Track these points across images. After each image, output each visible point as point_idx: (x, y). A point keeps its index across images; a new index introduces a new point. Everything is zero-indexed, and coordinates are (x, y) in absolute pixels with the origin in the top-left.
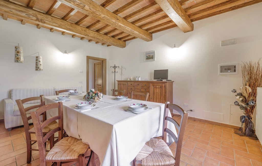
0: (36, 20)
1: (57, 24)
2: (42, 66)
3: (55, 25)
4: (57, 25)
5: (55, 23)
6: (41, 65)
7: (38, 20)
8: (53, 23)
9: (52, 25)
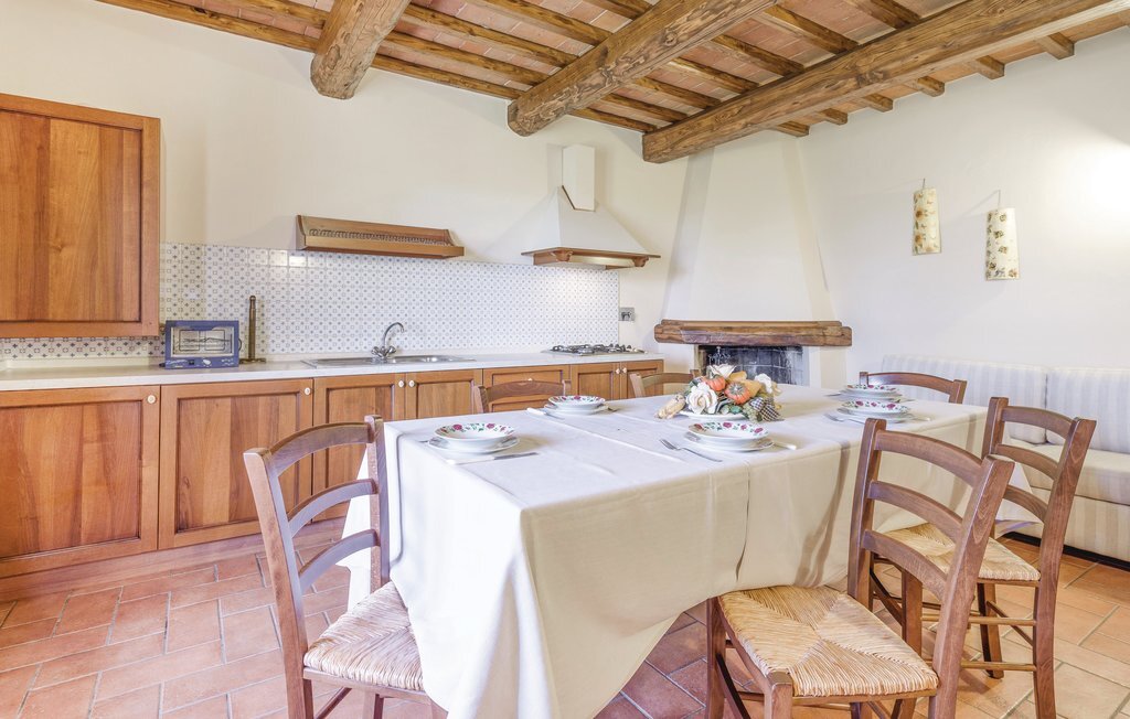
0: (858, 87)
1: (931, 46)
2: (1012, 253)
3: (926, 57)
4: (934, 51)
5: (923, 49)
6: (1003, 249)
7: (861, 80)
8: (917, 52)
9: (916, 64)
